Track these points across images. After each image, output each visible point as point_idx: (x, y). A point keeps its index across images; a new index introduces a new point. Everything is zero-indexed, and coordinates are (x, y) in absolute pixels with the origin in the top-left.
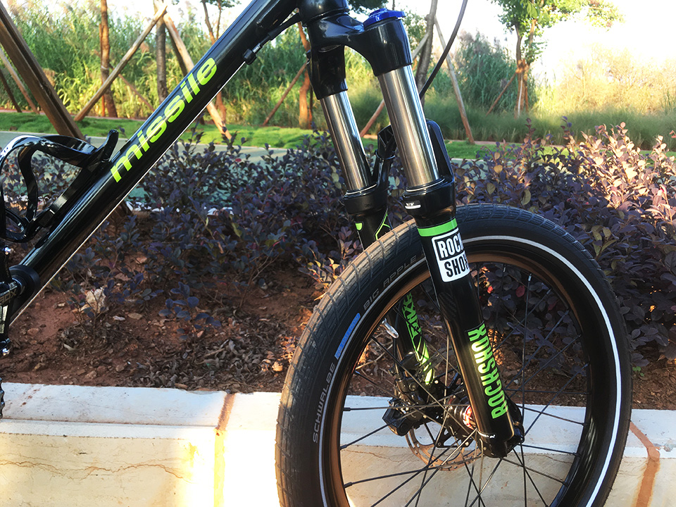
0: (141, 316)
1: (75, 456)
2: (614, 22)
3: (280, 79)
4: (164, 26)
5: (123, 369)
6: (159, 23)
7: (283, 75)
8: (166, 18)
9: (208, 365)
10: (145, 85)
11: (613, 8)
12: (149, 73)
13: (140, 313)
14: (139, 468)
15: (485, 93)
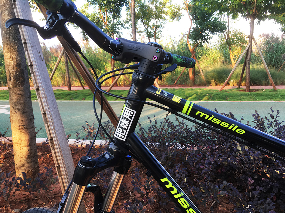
15: (275, 60)
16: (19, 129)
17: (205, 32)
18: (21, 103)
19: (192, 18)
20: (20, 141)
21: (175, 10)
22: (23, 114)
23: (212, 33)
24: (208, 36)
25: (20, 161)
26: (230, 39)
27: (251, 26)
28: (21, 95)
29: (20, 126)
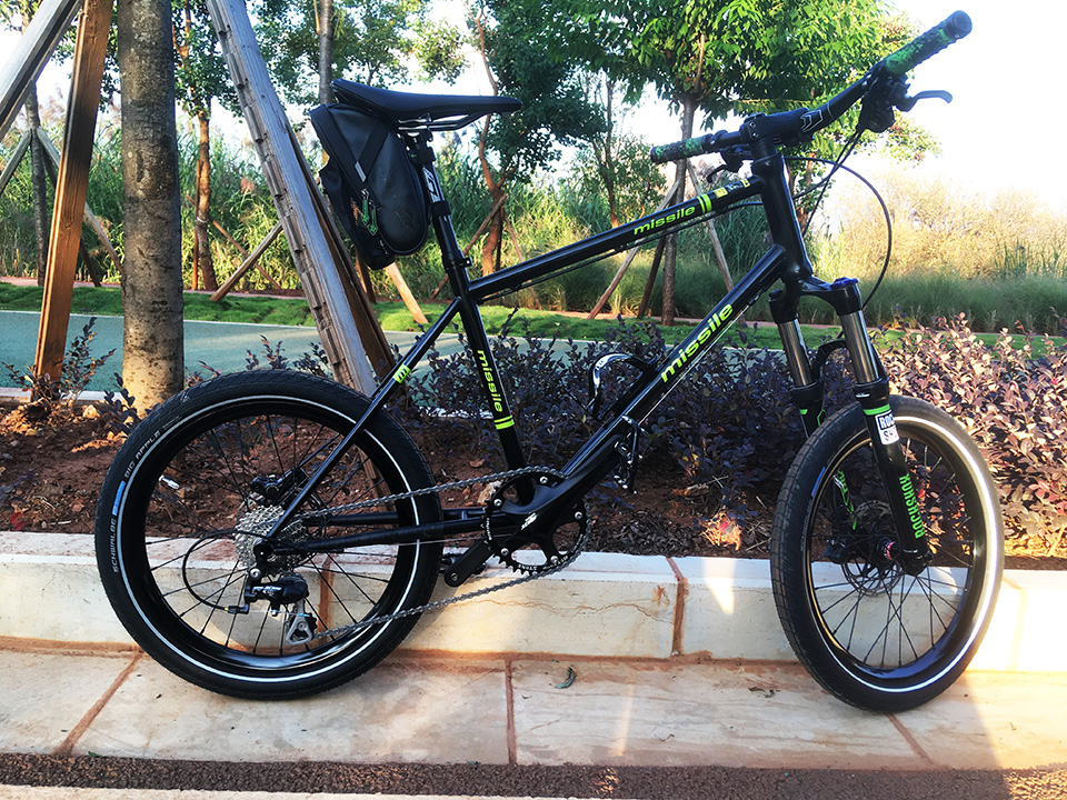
2: (927, 153)
11: (924, 134)
16: (152, 312)
17: (539, 131)
18: (163, 243)
19: (496, 78)
20: (151, 343)
21: (440, 41)
22: (165, 271)
23: (560, 137)
24: (547, 147)
25: (146, 397)
26: (612, 167)
27: (683, 128)
28: (164, 222)
29: (154, 302)
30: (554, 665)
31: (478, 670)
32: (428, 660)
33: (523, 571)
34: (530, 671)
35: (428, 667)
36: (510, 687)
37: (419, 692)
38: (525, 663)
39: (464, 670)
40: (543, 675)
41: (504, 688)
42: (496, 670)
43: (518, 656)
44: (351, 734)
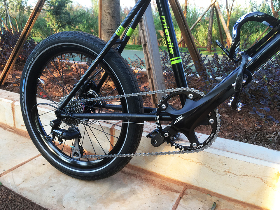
0: (228, 116)
1: (221, 164)
3: (257, 30)
4: (214, 7)
5: (229, 135)
6: (212, 6)
7: (259, 28)
8: (216, 4)
9: (271, 140)
10: (196, 36)
12: (198, 30)
13: (228, 115)
14: (250, 177)
16: (108, 32)
18: (111, 7)
22: (112, 18)
29: (109, 29)
30: (208, 197)
31: (168, 189)
32: (149, 177)
33: (176, 148)
34: (194, 197)
35: (146, 180)
36: (178, 203)
37: (133, 192)
38: (193, 192)
39: (161, 187)
40: (199, 202)
41: (174, 203)
42: (176, 191)
43: (192, 187)
44: (89, 206)
